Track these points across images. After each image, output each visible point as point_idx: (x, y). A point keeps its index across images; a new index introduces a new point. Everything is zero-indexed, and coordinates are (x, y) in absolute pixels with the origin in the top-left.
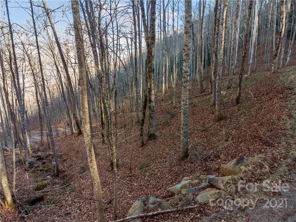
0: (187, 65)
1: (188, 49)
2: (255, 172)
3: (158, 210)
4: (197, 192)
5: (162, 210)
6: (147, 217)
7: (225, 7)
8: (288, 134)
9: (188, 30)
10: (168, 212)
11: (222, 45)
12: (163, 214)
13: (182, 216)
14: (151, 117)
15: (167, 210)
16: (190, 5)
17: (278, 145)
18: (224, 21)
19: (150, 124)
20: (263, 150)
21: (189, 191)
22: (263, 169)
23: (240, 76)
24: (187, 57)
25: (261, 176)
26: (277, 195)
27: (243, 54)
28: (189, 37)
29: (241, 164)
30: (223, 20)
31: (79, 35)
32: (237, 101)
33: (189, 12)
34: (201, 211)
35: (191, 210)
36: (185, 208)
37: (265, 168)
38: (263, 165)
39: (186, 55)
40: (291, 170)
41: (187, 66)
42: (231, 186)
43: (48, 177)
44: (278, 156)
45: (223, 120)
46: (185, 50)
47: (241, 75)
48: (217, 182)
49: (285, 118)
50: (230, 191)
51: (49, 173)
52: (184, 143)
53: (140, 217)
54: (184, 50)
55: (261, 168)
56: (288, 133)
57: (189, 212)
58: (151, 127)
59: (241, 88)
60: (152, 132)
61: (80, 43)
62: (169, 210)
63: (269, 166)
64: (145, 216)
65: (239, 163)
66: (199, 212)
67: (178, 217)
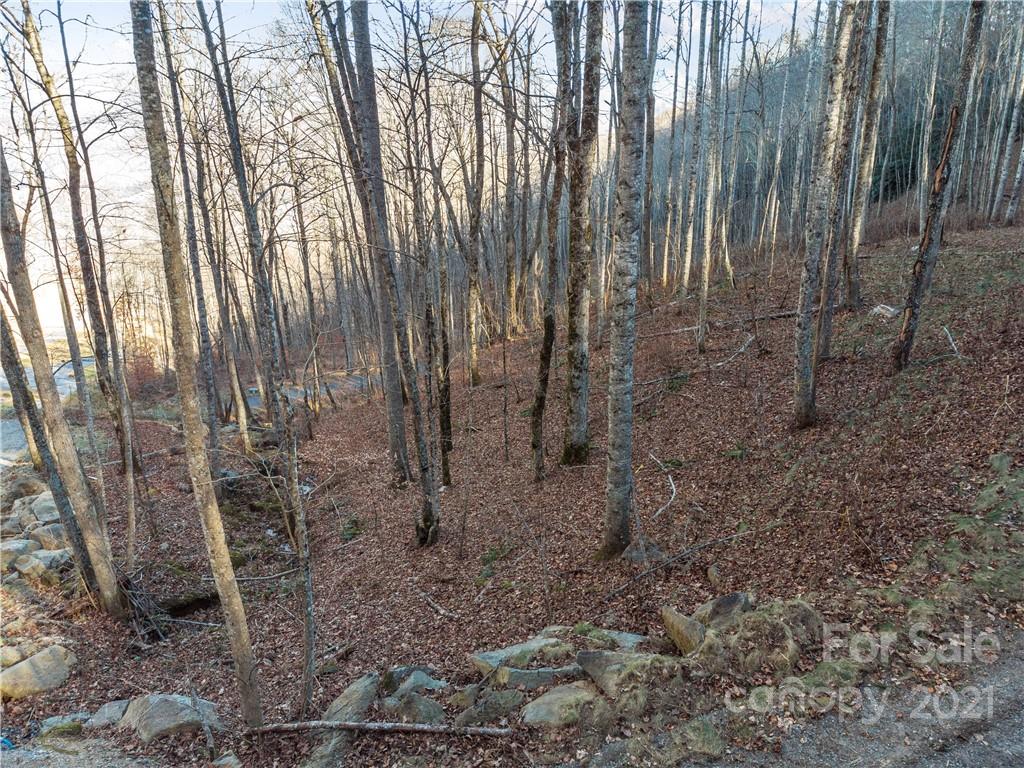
0: (627, 249)
1: (631, 197)
2: (741, 657)
3: (400, 720)
4: (545, 686)
5: (412, 720)
6: (363, 732)
7: (848, 14)
8: (957, 533)
9: (631, 129)
10: (423, 732)
11: (825, 156)
12: (407, 732)
13: (454, 754)
14: (574, 390)
15: (421, 726)
16: (639, 43)
17: (899, 567)
18: (838, 67)
19: (571, 411)
20: (829, 580)
21: (520, 677)
22: (777, 650)
23: (917, 268)
24: (627, 221)
25: (758, 675)
26: (765, 750)
27: (937, 185)
28: (635, 155)
29: (721, 617)
30: (836, 63)
31: (166, 204)
32: (898, 358)
33: (634, 68)
34: (510, 751)
35: (486, 740)
36: (472, 729)
37: (784, 649)
38: (784, 637)
39: (623, 215)
40: (875, 672)
41: (624, 252)
42: (634, 691)
43: (270, 532)
44: (860, 615)
45: (815, 427)
46: (621, 197)
47: (919, 265)
48: (603, 667)
49: (996, 464)
50: (625, 706)
51: (274, 522)
52: (614, 505)
53: (344, 729)
54: (619, 198)
55: (771, 648)
56: (958, 530)
57: (479, 745)
58: (572, 423)
59: (916, 311)
60: (575, 438)
61: (169, 227)
62: (426, 728)
63: (803, 646)
64: (358, 727)
65: (718, 613)
66: (502, 752)
67: (442, 752)
